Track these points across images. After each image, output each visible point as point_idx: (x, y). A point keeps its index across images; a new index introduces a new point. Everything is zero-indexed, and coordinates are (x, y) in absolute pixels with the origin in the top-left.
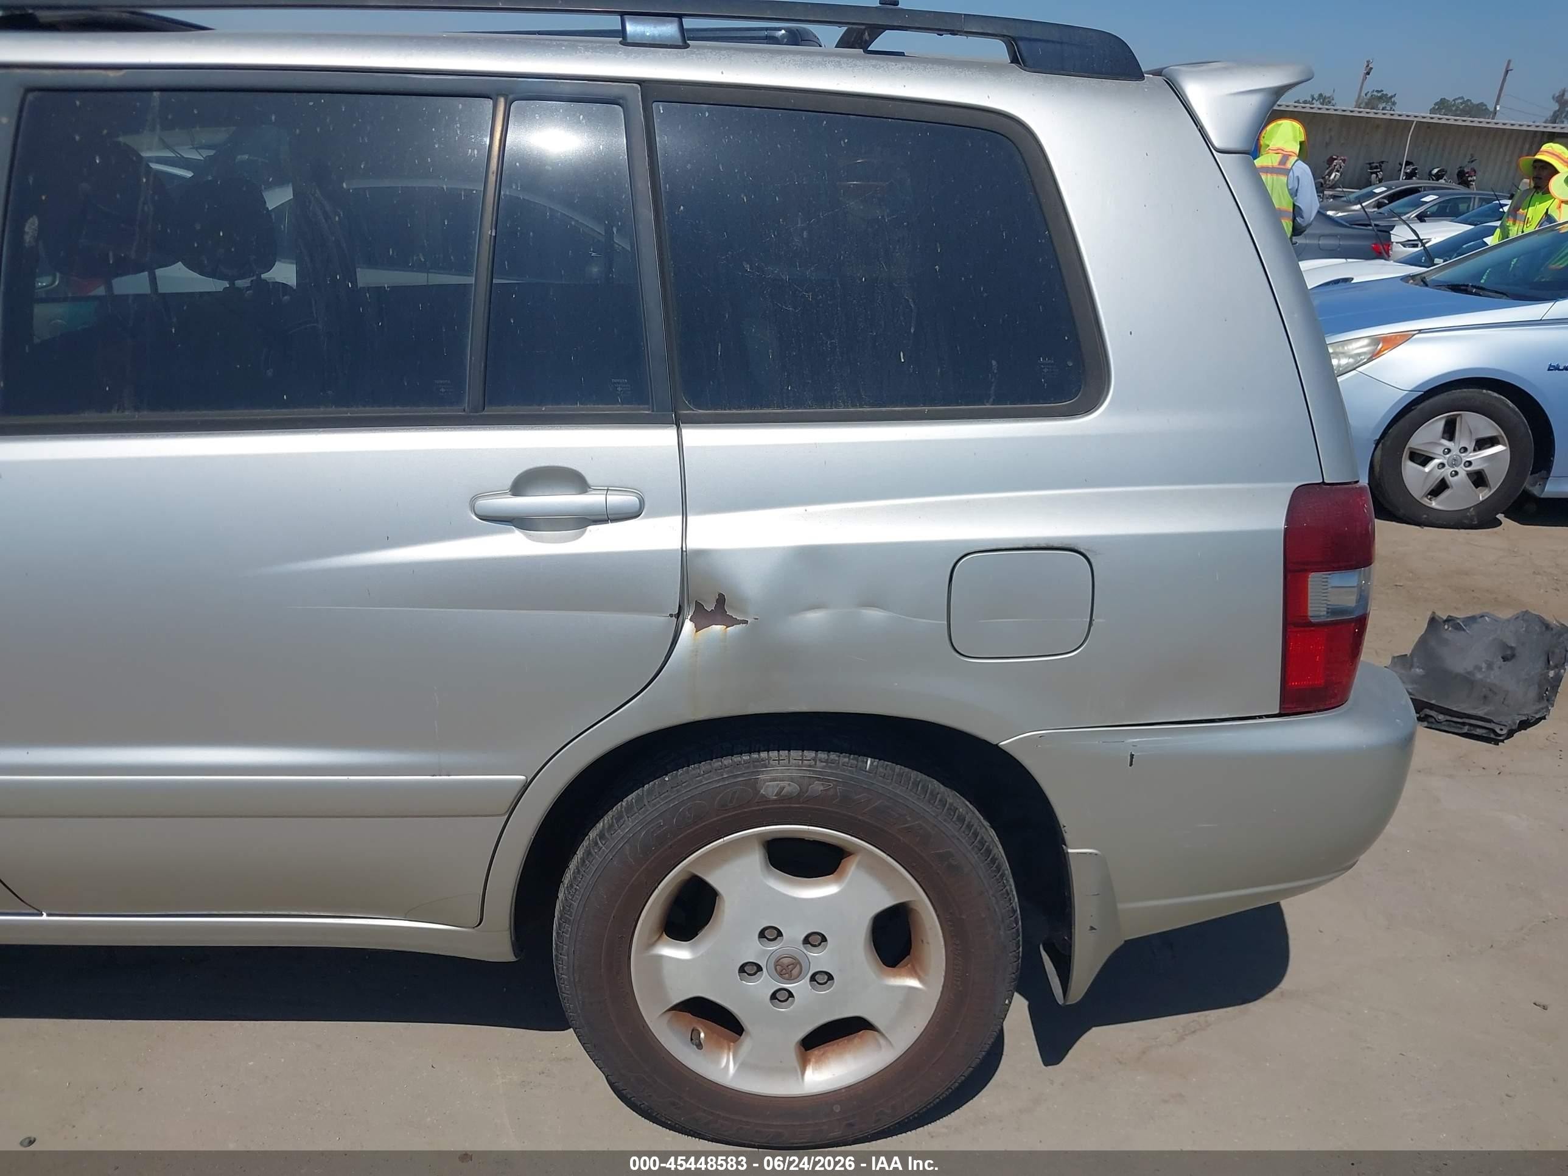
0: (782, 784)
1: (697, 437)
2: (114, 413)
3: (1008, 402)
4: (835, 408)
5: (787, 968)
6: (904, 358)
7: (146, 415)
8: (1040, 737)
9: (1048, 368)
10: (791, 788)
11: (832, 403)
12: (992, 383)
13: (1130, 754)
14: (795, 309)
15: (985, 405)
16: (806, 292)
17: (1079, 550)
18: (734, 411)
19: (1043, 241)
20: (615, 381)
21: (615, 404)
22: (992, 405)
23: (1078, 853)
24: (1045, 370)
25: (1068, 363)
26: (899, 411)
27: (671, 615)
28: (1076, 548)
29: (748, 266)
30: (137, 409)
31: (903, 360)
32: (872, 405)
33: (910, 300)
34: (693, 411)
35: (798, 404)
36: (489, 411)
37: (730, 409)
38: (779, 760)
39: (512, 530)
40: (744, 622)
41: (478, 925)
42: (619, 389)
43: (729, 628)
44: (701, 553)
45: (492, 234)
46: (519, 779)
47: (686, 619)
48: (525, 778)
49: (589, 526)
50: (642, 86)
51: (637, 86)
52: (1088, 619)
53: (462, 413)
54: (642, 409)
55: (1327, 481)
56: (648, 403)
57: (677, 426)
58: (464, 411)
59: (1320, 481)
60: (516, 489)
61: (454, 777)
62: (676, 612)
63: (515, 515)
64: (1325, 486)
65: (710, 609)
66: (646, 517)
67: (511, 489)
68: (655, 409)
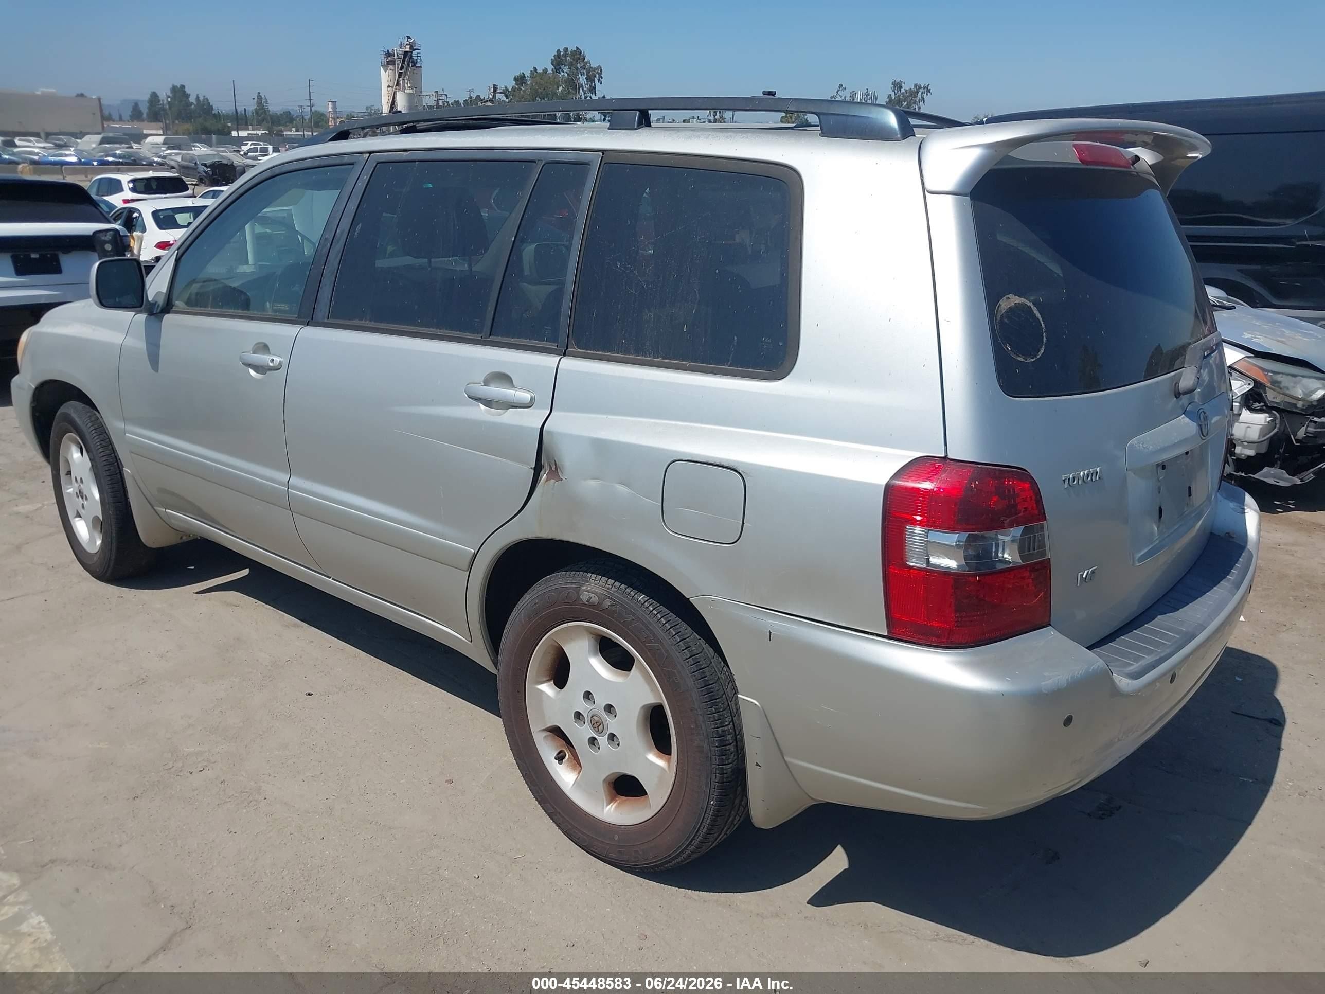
0: (592, 595)
1: (568, 363)
2: (363, 322)
3: (739, 366)
4: (645, 357)
5: (597, 725)
6: (686, 329)
7: (373, 324)
8: (712, 600)
9: (767, 346)
10: (595, 599)
12: (732, 351)
13: (768, 631)
14: (636, 292)
15: (725, 366)
16: (644, 282)
17: (741, 472)
18: (595, 352)
20: (547, 328)
21: (543, 341)
22: (729, 366)
23: (744, 699)
24: (765, 347)
25: (780, 343)
26: (674, 363)
27: (531, 468)
28: (737, 469)
29: (619, 264)
31: (685, 331)
32: (663, 358)
33: (697, 292)
34: (576, 349)
35: (627, 352)
36: (491, 338)
38: (595, 580)
39: (479, 405)
40: (562, 480)
41: (472, 641)
42: (547, 332)
43: (557, 482)
44: (549, 432)
45: (513, 239)
46: (471, 551)
47: (545, 473)
48: (473, 551)
49: (510, 408)
50: (603, 154)
51: (601, 154)
52: (741, 522)
53: (480, 338)
54: (553, 346)
55: (948, 457)
56: (558, 343)
57: (561, 356)
58: (482, 337)
59: (943, 456)
60: (486, 383)
61: (447, 541)
62: (534, 466)
63: (480, 397)
64: (948, 461)
65: (553, 469)
66: (534, 408)
67: (484, 382)
68: (559, 346)
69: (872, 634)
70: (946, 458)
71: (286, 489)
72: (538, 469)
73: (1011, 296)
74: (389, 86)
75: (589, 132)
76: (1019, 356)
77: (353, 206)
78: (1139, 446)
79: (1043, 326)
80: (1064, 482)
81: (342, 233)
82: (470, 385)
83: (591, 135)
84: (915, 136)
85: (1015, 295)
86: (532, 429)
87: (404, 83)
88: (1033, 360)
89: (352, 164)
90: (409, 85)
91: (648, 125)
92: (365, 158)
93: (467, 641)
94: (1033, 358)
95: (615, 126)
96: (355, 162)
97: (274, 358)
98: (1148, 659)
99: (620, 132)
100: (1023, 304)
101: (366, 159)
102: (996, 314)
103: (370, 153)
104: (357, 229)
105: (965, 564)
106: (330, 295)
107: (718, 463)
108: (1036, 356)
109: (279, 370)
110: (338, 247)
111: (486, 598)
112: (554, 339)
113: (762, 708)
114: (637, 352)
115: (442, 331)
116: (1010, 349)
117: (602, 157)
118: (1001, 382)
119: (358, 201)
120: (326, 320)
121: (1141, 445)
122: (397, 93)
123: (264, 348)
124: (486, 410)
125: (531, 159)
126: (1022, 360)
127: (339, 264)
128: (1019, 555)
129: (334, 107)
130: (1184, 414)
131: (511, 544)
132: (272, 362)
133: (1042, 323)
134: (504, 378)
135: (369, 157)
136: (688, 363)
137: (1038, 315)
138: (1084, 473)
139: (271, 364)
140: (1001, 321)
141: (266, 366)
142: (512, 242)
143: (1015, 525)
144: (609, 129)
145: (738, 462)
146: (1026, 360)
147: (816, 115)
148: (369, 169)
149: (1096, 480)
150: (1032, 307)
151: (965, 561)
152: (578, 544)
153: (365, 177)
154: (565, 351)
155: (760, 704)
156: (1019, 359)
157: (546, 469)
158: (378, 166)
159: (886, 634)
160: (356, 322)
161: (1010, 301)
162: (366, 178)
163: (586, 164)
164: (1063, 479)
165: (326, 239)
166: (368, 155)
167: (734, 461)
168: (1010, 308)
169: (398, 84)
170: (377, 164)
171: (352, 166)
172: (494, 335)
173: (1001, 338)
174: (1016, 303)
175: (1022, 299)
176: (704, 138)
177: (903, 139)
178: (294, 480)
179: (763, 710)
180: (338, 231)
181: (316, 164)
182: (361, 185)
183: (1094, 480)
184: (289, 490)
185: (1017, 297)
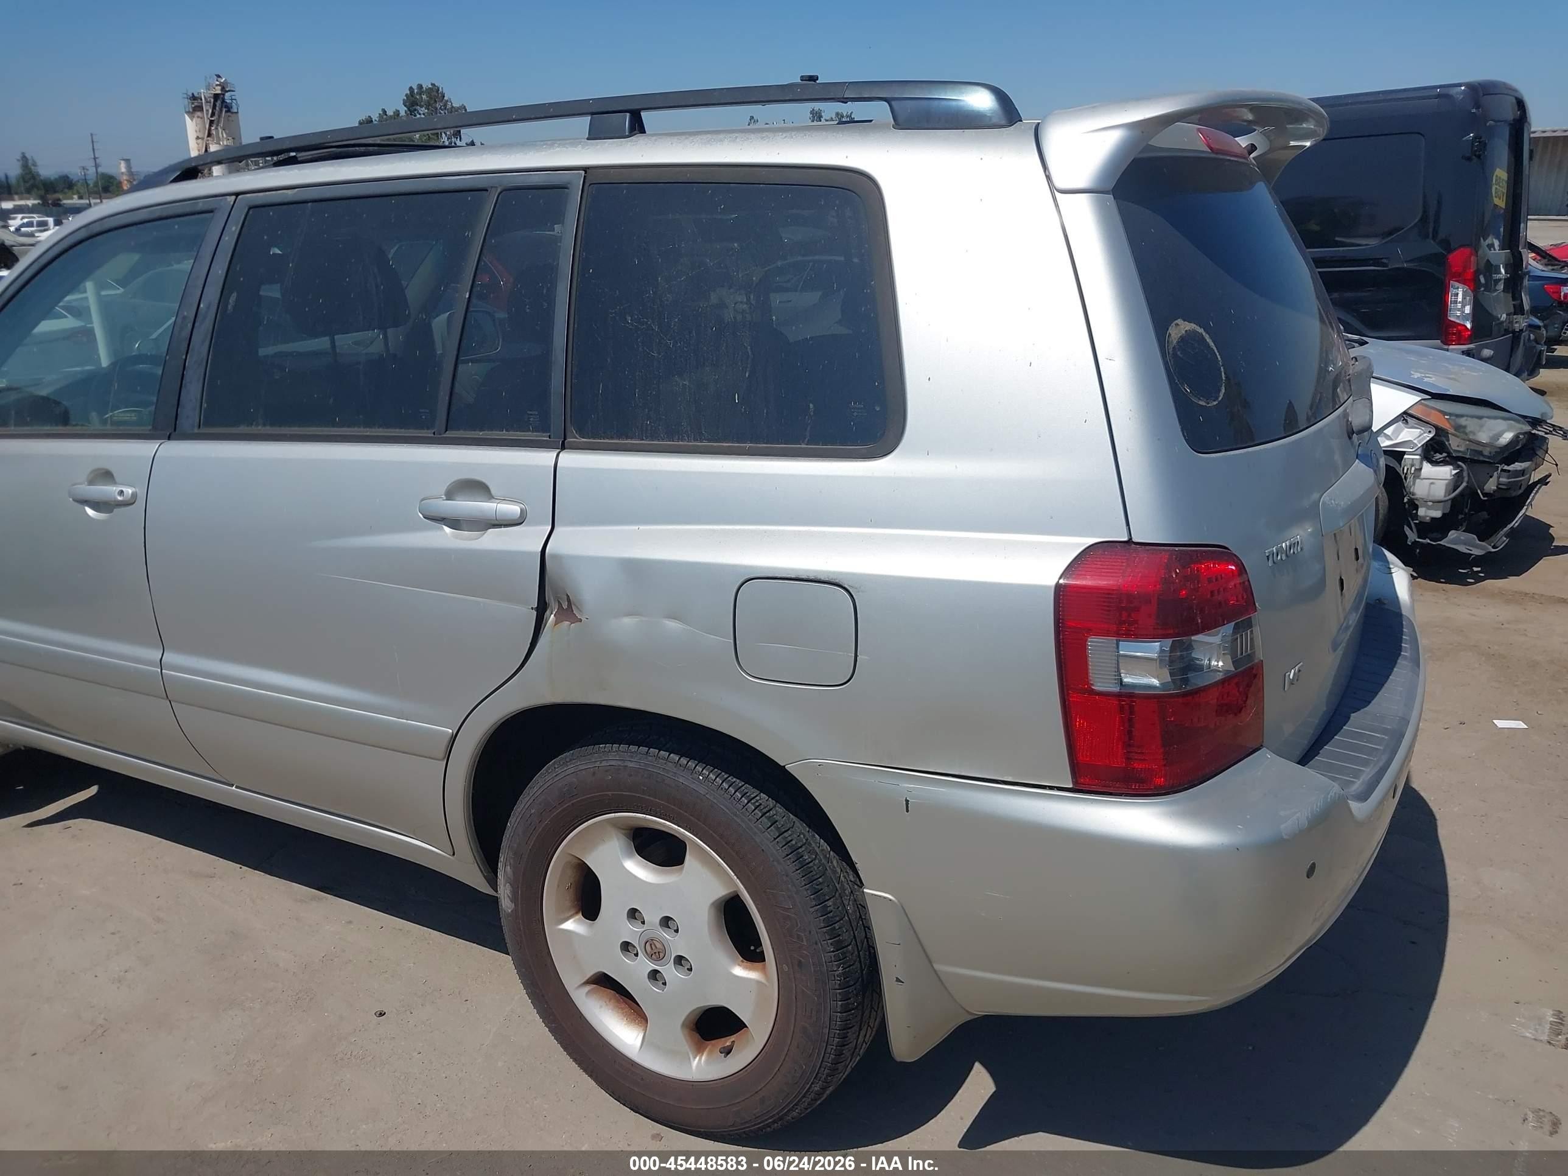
1: (569, 459)
3: (821, 443)
4: (682, 441)
5: (656, 952)
6: (738, 400)
7: (269, 430)
8: (820, 765)
9: (858, 412)
11: (679, 437)
12: (809, 424)
13: (905, 799)
14: (658, 354)
15: (800, 445)
16: (669, 340)
17: (844, 586)
18: (607, 441)
19: (869, 291)
20: (531, 412)
21: (527, 431)
22: (807, 445)
23: (872, 894)
24: (855, 414)
25: (876, 408)
27: (532, 608)
28: (841, 583)
29: (630, 318)
30: (264, 425)
31: (737, 401)
32: (709, 440)
33: (748, 348)
34: (577, 438)
35: (654, 436)
36: (449, 434)
37: (604, 439)
39: (443, 527)
40: (581, 620)
41: (454, 854)
42: (531, 419)
43: (572, 625)
44: (555, 557)
45: (467, 296)
46: (448, 732)
47: (552, 614)
48: (451, 731)
49: (490, 528)
50: (586, 173)
51: (583, 172)
52: (853, 655)
53: (432, 435)
54: (544, 437)
55: (1133, 540)
56: (549, 432)
57: (558, 450)
58: (434, 433)
59: (1126, 539)
60: (450, 495)
61: (409, 722)
62: (536, 606)
63: (443, 516)
64: (1133, 545)
65: (565, 607)
66: (529, 524)
67: (446, 495)
68: (552, 437)
69: (1051, 788)
70: (1130, 541)
71: (159, 670)
72: (542, 609)
73: (1179, 321)
74: (198, 138)
75: (559, 144)
76: (1200, 399)
77: (219, 270)
78: (1332, 503)
79: (1220, 359)
80: (1268, 559)
81: (208, 307)
82: (424, 501)
83: (565, 149)
84: (1022, 121)
85: (1184, 320)
86: (529, 554)
87: (218, 133)
88: (1215, 403)
89: (211, 211)
90: (225, 135)
91: (642, 130)
92: (231, 201)
93: (448, 856)
94: (1215, 401)
95: (596, 134)
96: (216, 209)
97: (124, 489)
98: (1368, 773)
99: (605, 142)
100: (1195, 332)
101: (232, 203)
102: (1168, 346)
103: (237, 194)
104: (230, 301)
105: (1170, 680)
106: (199, 397)
107: (812, 578)
108: (1217, 398)
109: (134, 505)
110: (205, 327)
111: (473, 794)
112: (544, 427)
113: (899, 901)
114: (670, 436)
115: (373, 430)
116: (1189, 391)
117: (585, 176)
118: (1185, 434)
119: (229, 259)
120: (196, 431)
121: (1333, 501)
122: (211, 146)
123: (106, 476)
124: (453, 533)
125: (480, 186)
126: (1204, 404)
127: (209, 351)
128: (1231, 660)
129: (129, 167)
130: (1357, 458)
131: (509, 716)
132: (120, 495)
133: (1218, 354)
134: (476, 487)
135: (235, 200)
136: (748, 445)
137: (1212, 344)
138: (1286, 544)
139: (120, 498)
140: (1175, 355)
141: (112, 501)
142: (466, 300)
143: (1225, 623)
144: (588, 139)
145: (841, 573)
146: (1208, 404)
147: (885, 101)
148: (238, 216)
149: (1298, 552)
150: (1204, 334)
151: (1171, 676)
152: (613, 707)
153: (234, 229)
154: (563, 443)
155: (895, 897)
156: (1201, 403)
157: (554, 607)
158: (251, 212)
159: (1071, 786)
160: (243, 429)
161: (1180, 328)
162: (236, 229)
163: (563, 187)
164: (1267, 555)
165: (184, 318)
166: (233, 197)
167: (834, 573)
168: (1181, 337)
169: (209, 135)
170: (250, 208)
171: (211, 214)
172: (452, 429)
173: (1178, 378)
174: (1186, 331)
175: (1192, 324)
176: (730, 141)
177: (1011, 126)
178: (170, 657)
179: (902, 906)
180: (202, 306)
181: (157, 215)
182: (229, 240)
183: (1296, 552)
184: (163, 671)
185: (1186, 322)
